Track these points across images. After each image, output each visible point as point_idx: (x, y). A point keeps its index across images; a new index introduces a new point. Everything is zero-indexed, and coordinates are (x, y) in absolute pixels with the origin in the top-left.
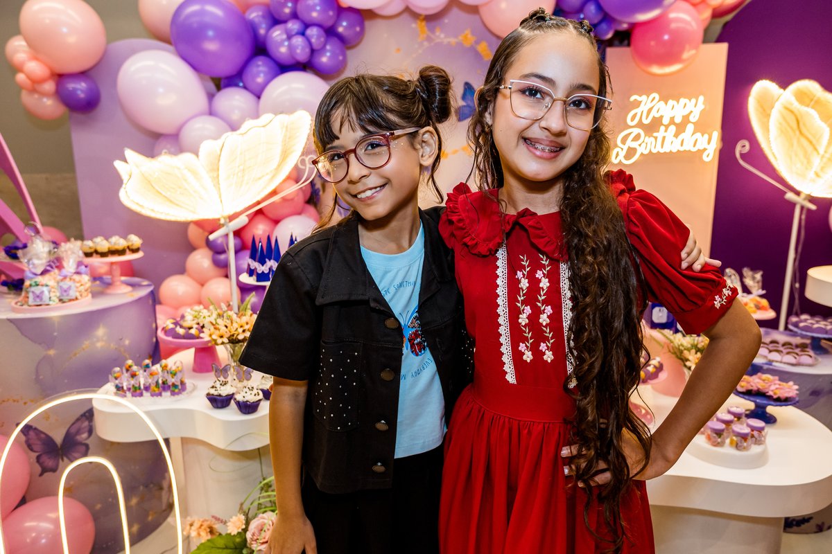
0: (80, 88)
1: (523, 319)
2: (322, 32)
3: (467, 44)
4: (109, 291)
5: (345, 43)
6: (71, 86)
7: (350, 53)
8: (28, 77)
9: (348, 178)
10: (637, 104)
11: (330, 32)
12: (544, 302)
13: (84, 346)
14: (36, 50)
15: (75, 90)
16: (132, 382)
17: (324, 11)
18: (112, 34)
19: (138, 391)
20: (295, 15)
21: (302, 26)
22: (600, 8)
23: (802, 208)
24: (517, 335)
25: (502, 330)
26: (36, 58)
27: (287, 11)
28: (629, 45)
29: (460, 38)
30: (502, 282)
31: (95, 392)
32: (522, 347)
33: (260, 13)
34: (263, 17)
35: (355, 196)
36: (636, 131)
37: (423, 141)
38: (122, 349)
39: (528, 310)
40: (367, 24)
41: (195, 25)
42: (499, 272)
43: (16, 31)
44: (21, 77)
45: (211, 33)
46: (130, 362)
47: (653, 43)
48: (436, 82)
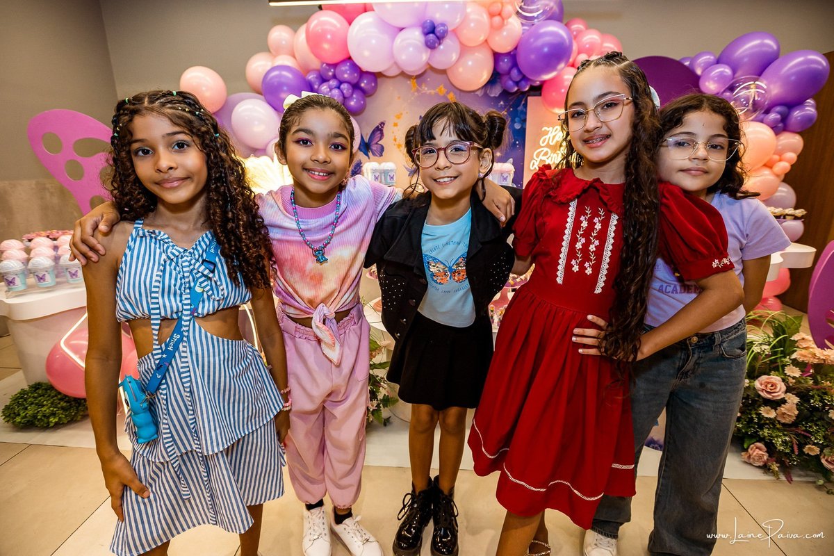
1: (579, 245)
2: (350, 86)
3: (441, 94)
5: (365, 93)
7: (368, 100)
9: (436, 166)
10: (546, 133)
11: (356, 86)
12: (595, 237)
17: (350, 74)
18: (230, 91)
20: (334, 77)
21: (339, 83)
22: (520, 72)
24: (572, 254)
25: (563, 250)
27: (330, 74)
28: (540, 95)
29: (437, 90)
30: (570, 220)
32: (573, 262)
33: (315, 76)
34: (317, 78)
35: (436, 180)
36: (546, 149)
37: (484, 156)
39: (583, 240)
40: (379, 80)
41: (276, 83)
42: (570, 214)
45: (285, 88)
47: (554, 94)
48: (498, 121)
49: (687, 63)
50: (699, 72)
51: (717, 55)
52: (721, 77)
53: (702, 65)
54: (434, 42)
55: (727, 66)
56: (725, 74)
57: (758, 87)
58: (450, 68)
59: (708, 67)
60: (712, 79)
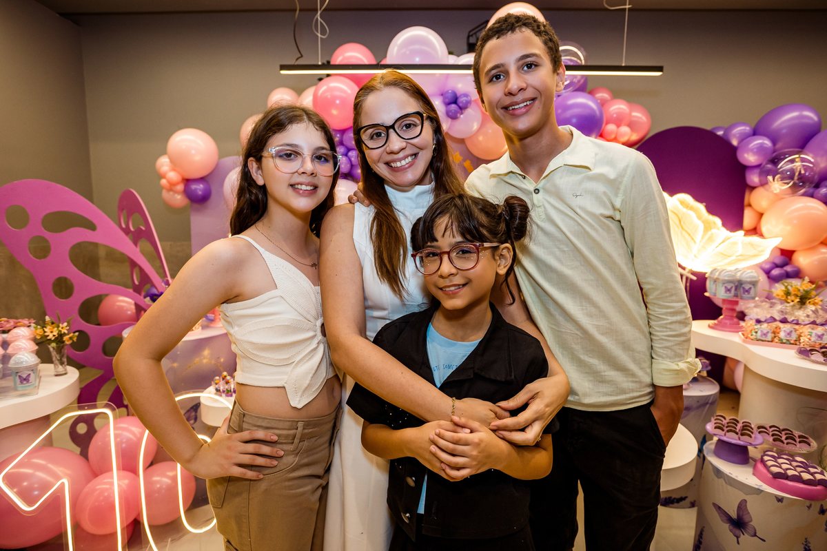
0: (199, 188)
4: (212, 325)
6: (194, 187)
8: (169, 182)
9: (439, 273)
13: (195, 362)
14: (175, 164)
15: (196, 189)
16: (227, 387)
18: (223, 153)
19: (230, 393)
20: (341, 143)
21: (346, 149)
23: (687, 278)
26: (174, 170)
31: (202, 392)
35: (441, 289)
37: (501, 255)
38: (219, 365)
43: (164, 152)
44: (164, 182)
46: (225, 373)
48: (518, 209)
49: (720, 133)
50: (735, 143)
51: (753, 125)
52: (761, 148)
53: (738, 135)
54: (456, 113)
55: (765, 138)
56: (765, 146)
57: (803, 160)
58: (470, 137)
59: (744, 138)
60: (752, 150)
